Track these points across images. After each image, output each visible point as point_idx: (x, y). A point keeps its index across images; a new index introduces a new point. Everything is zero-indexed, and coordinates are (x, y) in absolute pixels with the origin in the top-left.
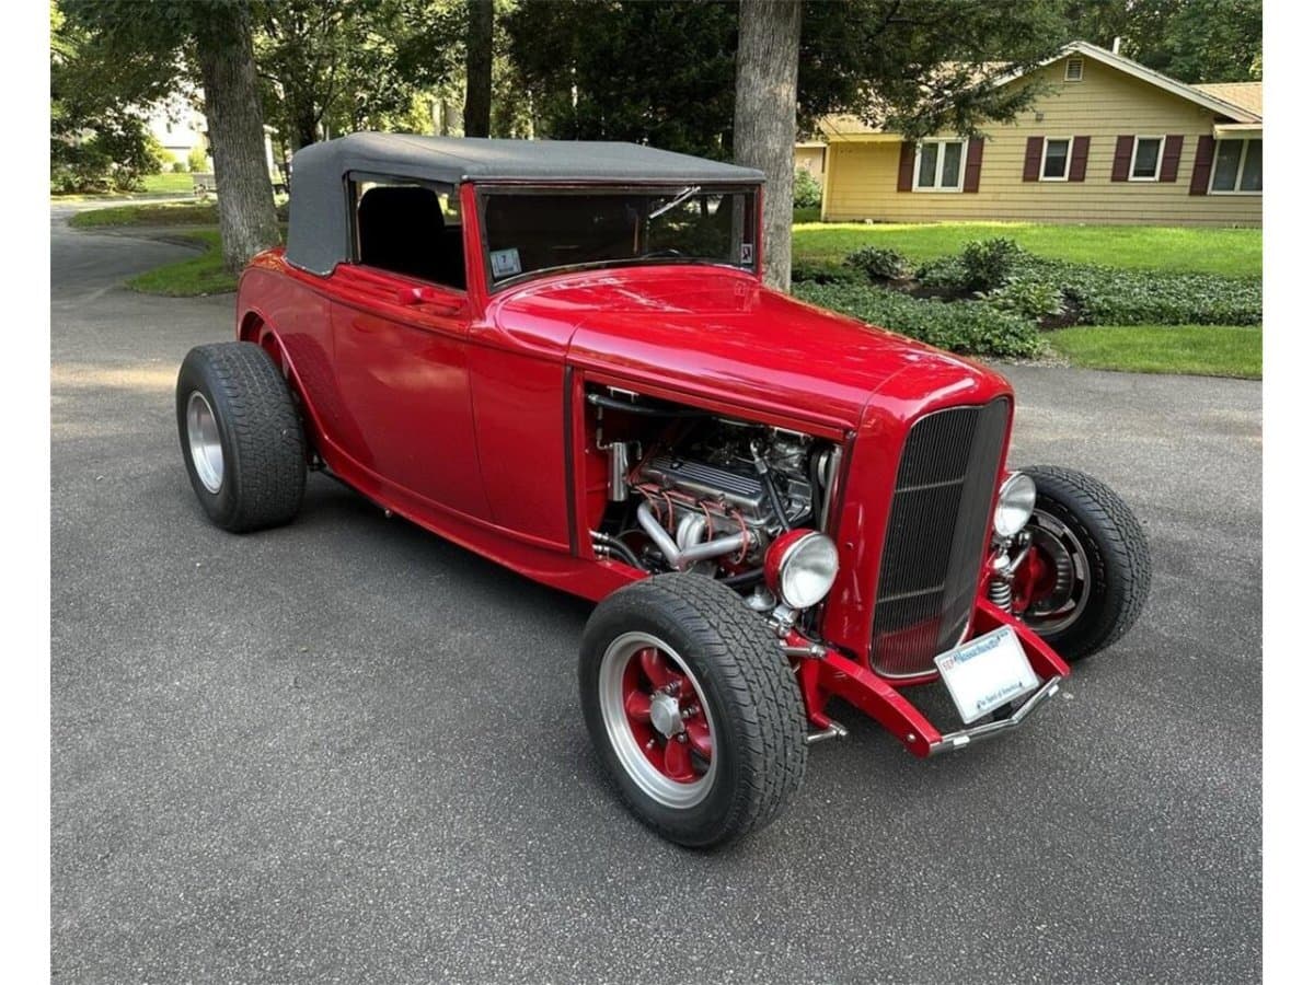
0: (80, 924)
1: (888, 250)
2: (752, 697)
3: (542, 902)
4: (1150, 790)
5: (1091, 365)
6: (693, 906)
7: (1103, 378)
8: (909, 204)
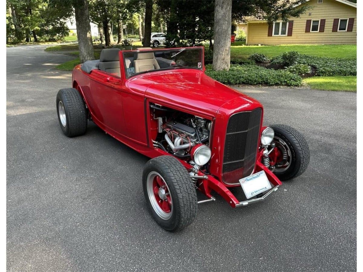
0: (11, 242)
1: (262, 54)
2: (181, 191)
3: (126, 244)
4: (303, 219)
5: (316, 88)
6: (166, 247)
7: (319, 93)
8: (271, 40)
